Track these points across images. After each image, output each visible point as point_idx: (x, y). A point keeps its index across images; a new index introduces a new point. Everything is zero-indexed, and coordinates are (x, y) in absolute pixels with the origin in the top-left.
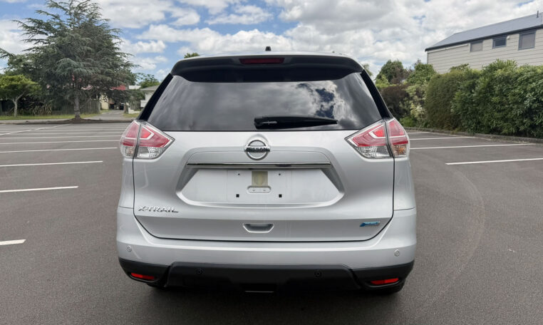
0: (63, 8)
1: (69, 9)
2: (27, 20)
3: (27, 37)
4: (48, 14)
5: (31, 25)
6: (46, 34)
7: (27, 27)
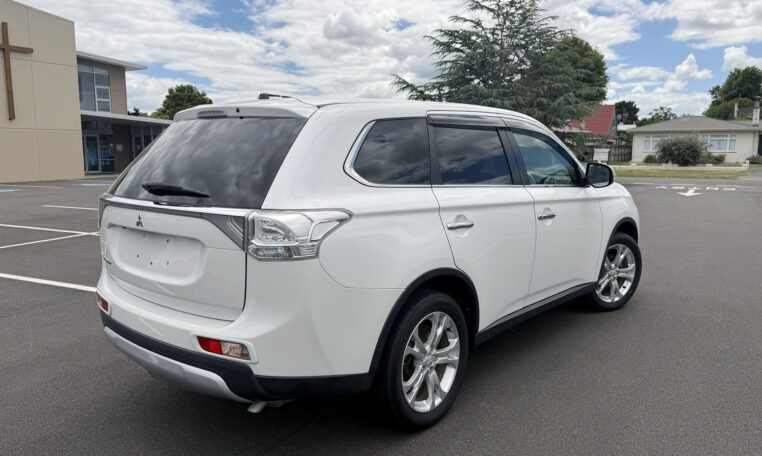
0: (488, 9)
1: (496, 9)
2: (439, 33)
3: (437, 58)
4: (466, 20)
5: (445, 39)
6: (462, 51)
7: (440, 44)
